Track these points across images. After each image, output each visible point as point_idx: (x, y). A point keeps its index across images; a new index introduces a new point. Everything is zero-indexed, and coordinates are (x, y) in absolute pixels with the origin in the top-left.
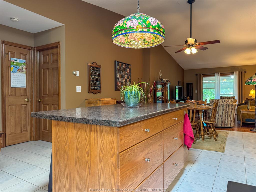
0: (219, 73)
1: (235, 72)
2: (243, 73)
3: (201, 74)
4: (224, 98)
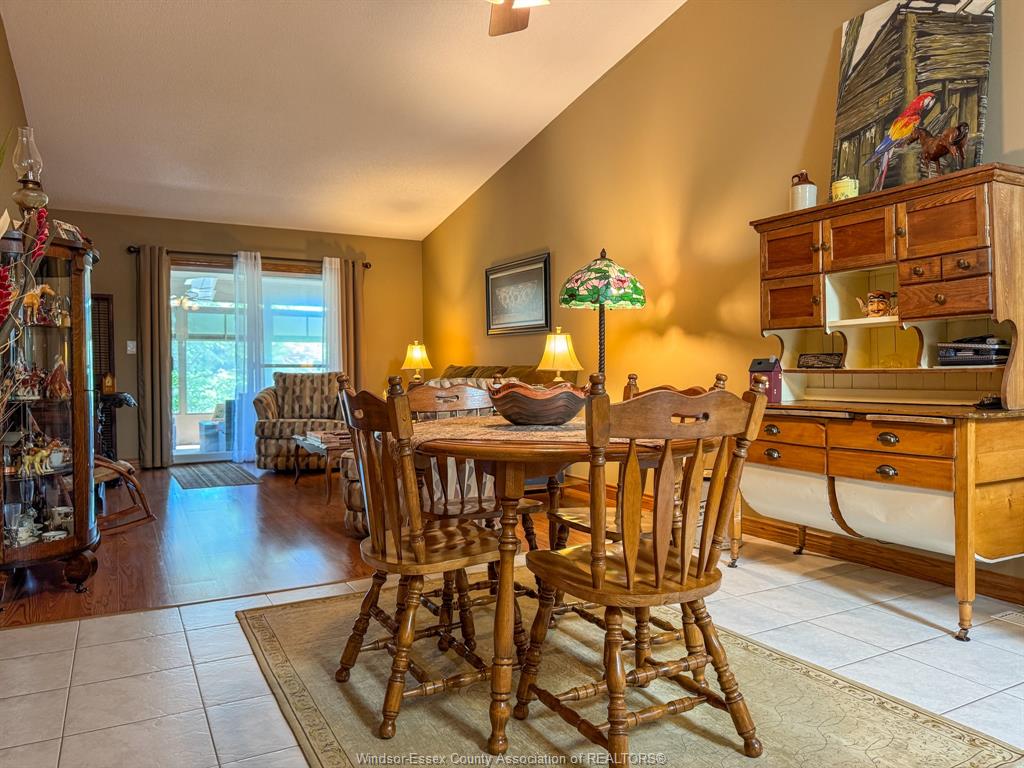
0: (259, 255)
1: (327, 260)
2: (359, 267)
3: (160, 249)
4: (298, 381)
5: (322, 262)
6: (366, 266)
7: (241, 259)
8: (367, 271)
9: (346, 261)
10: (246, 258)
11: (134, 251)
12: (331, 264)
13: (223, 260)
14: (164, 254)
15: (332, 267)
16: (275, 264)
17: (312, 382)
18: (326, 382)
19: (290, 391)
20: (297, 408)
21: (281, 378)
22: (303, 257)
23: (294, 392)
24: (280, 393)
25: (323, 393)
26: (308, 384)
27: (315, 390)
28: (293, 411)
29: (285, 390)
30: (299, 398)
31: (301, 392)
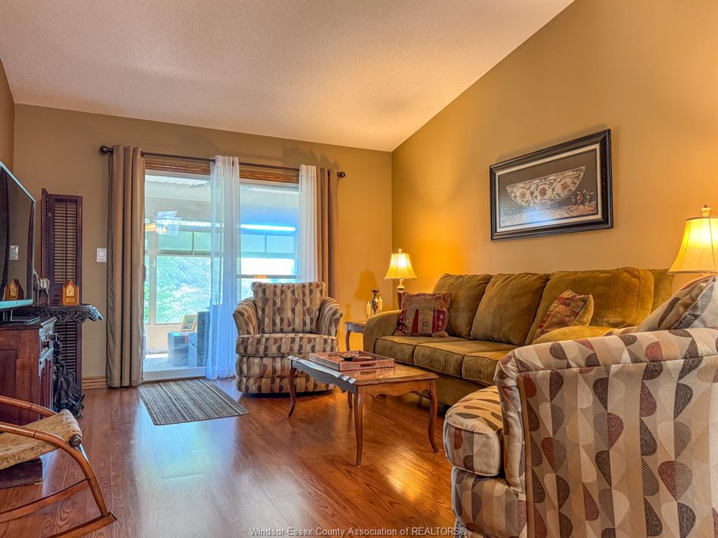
0: (236, 160)
2: (334, 176)
3: (135, 150)
4: (278, 292)
5: (298, 170)
6: (341, 175)
7: (219, 164)
8: (342, 180)
9: (322, 170)
10: (224, 162)
11: (106, 151)
12: (307, 171)
13: (198, 164)
14: (139, 156)
15: (308, 174)
16: (253, 171)
17: (293, 292)
18: (307, 292)
19: (271, 303)
20: (278, 321)
21: (260, 288)
22: (279, 164)
23: (275, 304)
24: (260, 304)
25: (304, 304)
26: (289, 295)
27: (296, 301)
28: (274, 324)
29: (265, 301)
30: (280, 310)
31: (282, 303)
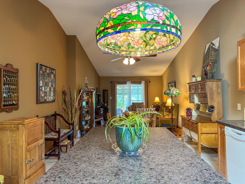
0: (130, 81)
1: (142, 81)
2: (148, 82)
3: (115, 82)
4: (136, 104)
7: (128, 82)
8: (150, 83)
11: (111, 82)
13: (125, 83)
15: (143, 83)
16: (133, 82)
17: (138, 104)
18: (140, 104)
19: (134, 106)
20: (135, 109)
21: (133, 103)
22: (138, 81)
23: (135, 106)
24: (133, 106)
25: (139, 106)
26: (137, 104)
27: (138, 105)
28: (134, 109)
29: (133, 105)
31: (136, 106)
